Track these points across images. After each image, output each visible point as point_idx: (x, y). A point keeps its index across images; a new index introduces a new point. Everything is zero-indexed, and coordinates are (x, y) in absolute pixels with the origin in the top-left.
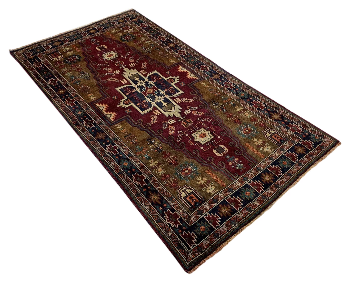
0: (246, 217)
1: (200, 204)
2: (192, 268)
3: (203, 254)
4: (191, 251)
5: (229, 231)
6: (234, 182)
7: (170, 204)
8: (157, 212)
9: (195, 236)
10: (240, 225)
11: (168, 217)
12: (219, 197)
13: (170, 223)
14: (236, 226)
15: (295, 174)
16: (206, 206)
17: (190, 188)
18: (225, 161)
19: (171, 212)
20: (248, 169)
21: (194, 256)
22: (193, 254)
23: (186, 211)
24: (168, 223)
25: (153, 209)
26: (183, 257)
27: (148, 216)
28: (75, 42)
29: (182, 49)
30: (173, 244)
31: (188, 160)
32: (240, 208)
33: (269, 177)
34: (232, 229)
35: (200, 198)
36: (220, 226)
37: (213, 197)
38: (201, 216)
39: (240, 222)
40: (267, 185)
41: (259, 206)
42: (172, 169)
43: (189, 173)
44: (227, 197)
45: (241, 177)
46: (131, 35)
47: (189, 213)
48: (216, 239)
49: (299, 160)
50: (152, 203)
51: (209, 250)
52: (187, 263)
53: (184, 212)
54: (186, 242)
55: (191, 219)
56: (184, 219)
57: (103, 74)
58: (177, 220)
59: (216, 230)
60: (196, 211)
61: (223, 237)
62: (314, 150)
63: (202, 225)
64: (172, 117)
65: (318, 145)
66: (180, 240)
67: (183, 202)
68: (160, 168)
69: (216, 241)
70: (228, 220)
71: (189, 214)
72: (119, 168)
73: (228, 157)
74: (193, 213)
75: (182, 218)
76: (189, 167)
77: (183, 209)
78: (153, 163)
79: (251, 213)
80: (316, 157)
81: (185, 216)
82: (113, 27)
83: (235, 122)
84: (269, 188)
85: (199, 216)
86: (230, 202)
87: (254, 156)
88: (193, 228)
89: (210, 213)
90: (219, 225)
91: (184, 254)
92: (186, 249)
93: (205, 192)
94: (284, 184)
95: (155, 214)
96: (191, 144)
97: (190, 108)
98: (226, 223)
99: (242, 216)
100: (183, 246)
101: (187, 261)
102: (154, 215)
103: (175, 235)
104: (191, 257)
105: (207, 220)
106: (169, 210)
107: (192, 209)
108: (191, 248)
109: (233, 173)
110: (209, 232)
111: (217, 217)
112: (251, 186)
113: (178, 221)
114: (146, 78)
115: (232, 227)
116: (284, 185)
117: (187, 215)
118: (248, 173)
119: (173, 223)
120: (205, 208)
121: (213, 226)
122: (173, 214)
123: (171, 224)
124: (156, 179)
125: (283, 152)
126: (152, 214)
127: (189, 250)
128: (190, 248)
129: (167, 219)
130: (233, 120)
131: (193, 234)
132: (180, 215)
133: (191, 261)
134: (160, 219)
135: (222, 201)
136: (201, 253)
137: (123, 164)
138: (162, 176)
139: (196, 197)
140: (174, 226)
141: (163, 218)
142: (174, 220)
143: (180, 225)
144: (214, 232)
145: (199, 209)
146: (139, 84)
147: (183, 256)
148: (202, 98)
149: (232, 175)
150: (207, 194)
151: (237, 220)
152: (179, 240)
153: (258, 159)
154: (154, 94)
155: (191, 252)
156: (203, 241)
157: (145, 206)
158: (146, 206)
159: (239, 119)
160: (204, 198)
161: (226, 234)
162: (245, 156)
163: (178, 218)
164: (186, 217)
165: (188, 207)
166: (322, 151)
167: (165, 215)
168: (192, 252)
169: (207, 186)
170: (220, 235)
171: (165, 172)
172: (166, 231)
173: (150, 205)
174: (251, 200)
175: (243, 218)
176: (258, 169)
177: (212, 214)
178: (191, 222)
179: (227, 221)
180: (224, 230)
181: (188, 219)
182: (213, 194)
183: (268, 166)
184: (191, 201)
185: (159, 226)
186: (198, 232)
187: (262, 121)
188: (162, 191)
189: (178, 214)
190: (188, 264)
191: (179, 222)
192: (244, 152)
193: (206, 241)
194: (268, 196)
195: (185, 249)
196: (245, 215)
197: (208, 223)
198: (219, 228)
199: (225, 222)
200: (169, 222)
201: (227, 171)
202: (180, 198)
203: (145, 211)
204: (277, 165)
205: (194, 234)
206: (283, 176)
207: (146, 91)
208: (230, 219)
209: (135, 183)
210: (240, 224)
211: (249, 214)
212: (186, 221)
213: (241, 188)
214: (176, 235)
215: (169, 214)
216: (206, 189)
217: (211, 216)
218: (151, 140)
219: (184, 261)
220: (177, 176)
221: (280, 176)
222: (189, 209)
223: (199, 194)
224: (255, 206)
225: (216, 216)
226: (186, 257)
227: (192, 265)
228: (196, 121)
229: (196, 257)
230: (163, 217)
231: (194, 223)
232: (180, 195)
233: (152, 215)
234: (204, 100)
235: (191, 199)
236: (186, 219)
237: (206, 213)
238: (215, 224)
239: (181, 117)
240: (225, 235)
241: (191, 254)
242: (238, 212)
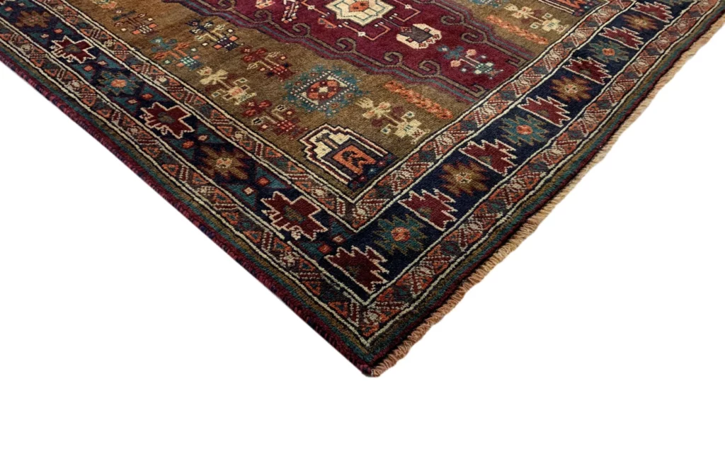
0: (537, 188)
1: (380, 170)
2: (386, 356)
3: (415, 308)
4: (371, 302)
5: (491, 231)
6: (475, 106)
7: (281, 177)
8: (237, 201)
9: (380, 256)
10: (524, 210)
11: (278, 213)
12: (437, 145)
13: (287, 227)
14: (511, 215)
15: (647, 73)
16: (403, 172)
17: (342, 129)
18: (436, 58)
19: (285, 199)
20: (510, 73)
21: (383, 316)
22: (383, 312)
23: (337, 190)
24: (279, 228)
25: (220, 193)
26: (345, 323)
27: (205, 213)
30: (305, 288)
31: (322, 62)
32: (511, 167)
33: (574, 87)
34: (501, 225)
35: (378, 153)
36: (457, 221)
37: (419, 147)
38: (389, 201)
39: (520, 202)
40: (574, 106)
41: (566, 156)
42: (275, 87)
43: (333, 93)
44: (462, 143)
45: (495, 91)
47: (348, 196)
48: (449, 259)
49: (647, 43)
50: (218, 177)
52: (363, 340)
53: (330, 194)
54: (352, 278)
55: (356, 211)
56: (334, 215)
58: (311, 218)
59: (447, 233)
60: (371, 187)
61: (474, 250)
62: (676, 22)
63: (398, 225)
65: (683, 12)
66: (328, 274)
67: (324, 167)
68: (236, 88)
69: (453, 266)
70: (481, 201)
71: (349, 199)
72: (97, 93)
73: (445, 49)
74: (362, 194)
75: (326, 212)
76: (329, 78)
77: (326, 188)
78: (211, 77)
79: (550, 175)
80: (687, 35)
81: (336, 207)
84: (582, 111)
85: (383, 202)
86: (474, 155)
87: (518, 43)
88: (369, 235)
89: (417, 189)
90: (455, 219)
91: (349, 316)
92: (354, 298)
93: (392, 136)
94: (622, 98)
95: (230, 207)
96: (327, 27)
98: (475, 213)
99: (523, 187)
100: (343, 289)
101: (362, 335)
102: (225, 211)
103: (309, 261)
104: (375, 321)
105: (411, 210)
106: (279, 194)
107: (357, 183)
108: (370, 292)
109: (470, 86)
110: (423, 241)
111: (441, 197)
112: (527, 110)
113: (314, 220)
115: (498, 220)
116: (625, 101)
117: (341, 203)
118: (513, 81)
119: (296, 229)
120: (399, 178)
121: (433, 224)
122: (294, 202)
123: (290, 232)
124: (226, 114)
125: (595, 28)
126: (218, 207)
127: (365, 301)
128: (367, 293)
129: (276, 218)
131: (370, 252)
132: (318, 204)
133: (376, 334)
134: (251, 221)
135: (449, 154)
136: (410, 306)
137: (109, 84)
138: (245, 105)
139: (364, 152)
140: (302, 235)
141: (259, 218)
142: (300, 220)
143: (322, 231)
144: (440, 239)
145: (379, 182)
147: (347, 321)
149: (467, 90)
150: (399, 140)
151: (508, 200)
152: (325, 275)
153: (533, 49)
155: (373, 305)
156: (407, 268)
157: (191, 188)
158: (195, 187)
160: (389, 152)
161: (481, 241)
162: (494, 44)
163: (314, 213)
164: (341, 209)
165: (342, 180)
166: (697, 22)
167: (268, 209)
168: (377, 305)
169: (396, 122)
170: (463, 245)
171: (254, 94)
172: (277, 254)
173: (209, 184)
174: (538, 145)
175: (527, 192)
176: (537, 70)
177: (424, 191)
178: (360, 219)
179: (476, 205)
180: (472, 230)
181: (349, 211)
182: (417, 139)
183: (565, 61)
184: (349, 165)
185: (248, 241)
186: (388, 244)
188: (247, 144)
189: (310, 202)
190: (368, 345)
191: (319, 223)
192: (488, 36)
193: (418, 272)
194: (588, 131)
195: (349, 300)
196: (531, 183)
197: (417, 218)
198: (455, 227)
199: (473, 209)
200: (284, 227)
201: (449, 81)
202: (310, 159)
203: (194, 200)
204: (589, 58)
205: (375, 252)
206: (615, 79)
208: (487, 199)
209: (154, 130)
210: (520, 209)
211: (541, 179)
212: (341, 220)
213: (500, 118)
214: (314, 261)
215: (279, 204)
216: (394, 130)
217: (421, 198)
218: (199, 22)
219: (352, 336)
220: (295, 104)
221: (607, 81)
222: (348, 185)
223: (373, 144)
224: (557, 159)
225: (440, 195)
226: (356, 324)
227: (381, 346)
229: (393, 317)
230: (260, 214)
231: (368, 220)
232: (311, 150)
233: (218, 212)
235: (349, 158)
236: (341, 212)
237: (405, 191)
238: (439, 219)
240: (479, 245)
241: (375, 312)
242: (507, 177)
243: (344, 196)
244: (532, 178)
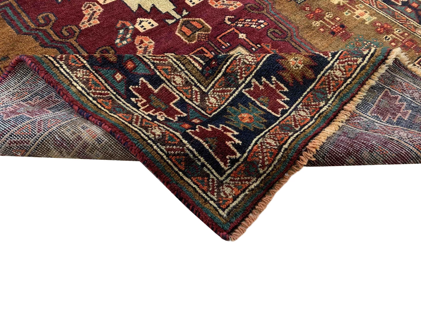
0: (353, 76)
2: (240, 224)
3: (261, 182)
4: (226, 178)
5: (316, 117)
8: (110, 88)
9: (232, 130)
10: (341, 100)
11: (145, 101)
13: (153, 113)
14: (331, 104)
19: (150, 86)
21: (236, 190)
22: (235, 186)
23: (193, 78)
24: (147, 113)
25: (95, 78)
26: (206, 197)
27: (83, 99)
30: (172, 164)
34: (323, 112)
36: (289, 109)
38: (235, 91)
39: (339, 91)
47: (202, 85)
48: (288, 134)
51: (277, 167)
52: (221, 212)
53: (187, 82)
55: (209, 99)
56: (190, 103)
58: (172, 105)
59: (283, 118)
60: (220, 74)
63: (243, 111)
66: (190, 147)
69: (293, 138)
70: (308, 90)
71: (203, 88)
74: (213, 82)
75: (184, 100)
77: (183, 75)
81: (192, 95)
85: (230, 91)
89: (258, 77)
90: (287, 107)
91: (208, 190)
92: (212, 173)
95: (104, 94)
98: (303, 101)
99: (343, 75)
100: (203, 165)
101: (220, 208)
102: (100, 98)
104: (230, 195)
105: (253, 99)
106: (144, 81)
108: (226, 168)
110: (264, 123)
111: (278, 87)
113: (175, 107)
115: (321, 108)
117: (196, 92)
119: (160, 114)
121: (270, 111)
122: (157, 90)
123: (156, 116)
126: (94, 93)
127: (221, 176)
128: (223, 169)
129: (143, 105)
131: (223, 128)
132: (177, 92)
133: (231, 206)
134: (122, 107)
136: (257, 180)
140: (166, 118)
141: (129, 105)
142: (163, 107)
143: (182, 116)
144: (277, 123)
147: (207, 195)
151: (330, 89)
152: (188, 148)
155: (228, 180)
156: (256, 139)
157: (68, 71)
161: (310, 124)
163: (174, 102)
164: (196, 98)
167: (136, 97)
168: (231, 180)
170: (296, 127)
172: (146, 128)
173: (84, 67)
175: (346, 79)
177: (264, 79)
178: (212, 106)
179: (305, 94)
180: (301, 116)
181: (203, 100)
186: (238, 124)
189: (170, 90)
190: (225, 215)
191: (179, 110)
195: (208, 176)
196: (350, 71)
197: (258, 106)
198: (288, 114)
199: (301, 98)
200: (150, 113)
203: (73, 85)
205: (228, 128)
208: (313, 88)
210: (338, 98)
212: (197, 107)
214: (178, 134)
215: (145, 92)
217: (261, 87)
219: (212, 208)
222: (202, 72)
225: (277, 83)
227: (236, 216)
229: (244, 191)
230: (130, 102)
231: (219, 108)
233: (94, 99)
236: (196, 100)
237: (248, 79)
238: (275, 107)
240: (309, 127)
241: (229, 187)
242: (332, 62)
243: (198, 84)
244: (351, 65)
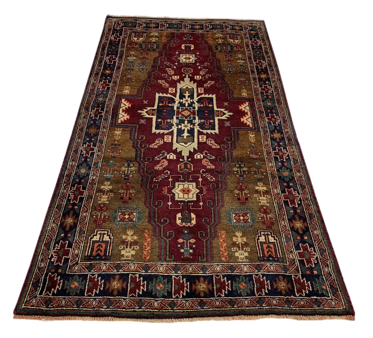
0: (128, 310)
1: (101, 259)
2: (22, 315)
3: (45, 310)
4: (39, 297)
5: (95, 309)
6: (160, 263)
7: (75, 237)
8: (56, 236)
9: (61, 286)
10: (112, 313)
11: (59, 249)
12: (127, 266)
14: (107, 310)
15: (239, 308)
16: (104, 267)
17: (111, 235)
18: (178, 233)
19: (67, 246)
20: (193, 261)
21: (36, 304)
23: (81, 255)
24: (52, 254)
25: (56, 229)
27: (45, 233)
28: (170, 30)
29: (271, 86)
30: (33, 277)
31: (142, 206)
32: (135, 295)
33: (205, 287)
34: (100, 310)
35: (108, 253)
36: (92, 296)
37: (121, 262)
38: (87, 272)
39: (117, 309)
40: (192, 294)
41: (156, 309)
42: (116, 204)
43: (127, 220)
44: (135, 273)
45: (175, 263)
46: (231, 46)
48: (74, 305)
49: (265, 296)
50: (62, 224)
53: (78, 255)
54: (46, 285)
55: (76, 266)
56: (69, 262)
57: (161, 74)
59: (85, 297)
61: (83, 310)
62: (301, 299)
63: (78, 282)
64: (178, 152)
65: (315, 297)
66: (43, 278)
67: (89, 244)
68: (107, 196)
69: (71, 308)
70: (108, 297)
71: (79, 261)
72: (74, 170)
73: (186, 232)
74: (84, 263)
75: (69, 259)
76: (134, 214)
77: (79, 252)
78: (107, 187)
79: (138, 310)
80: (294, 309)
82: (222, 31)
83: (239, 199)
84: (190, 299)
85: (86, 270)
86: (131, 280)
87: (215, 251)
88: (66, 277)
91: (30, 295)
92: (38, 291)
93: (120, 251)
94: (212, 308)
95: (52, 236)
96: (163, 192)
97: (206, 153)
98: (101, 299)
99: (125, 305)
100: (40, 287)
101: (25, 304)
104: (33, 303)
105: (88, 280)
106: (67, 243)
107: (88, 258)
109: (171, 253)
110: (76, 293)
111: (101, 285)
112: (173, 281)
113: (63, 259)
114: (197, 97)
115: (102, 308)
116: (211, 310)
117: (76, 260)
118: (188, 265)
119: (56, 257)
120: (101, 267)
121: (86, 290)
122: (67, 249)
123: (53, 257)
124: (92, 204)
125: (256, 271)
126: (50, 234)
127: (39, 295)
128: (43, 293)
129: (56, 250)
130: (239, 196)
131: (60, 283)
132: (71, 255)
133: (28, 307)
134: (50, 245)
135: (125, 273)
136: (45, 308)
137: (81, 169)
138: (100, 205)
139: (105, 249)
140: (54, 261)
141: (53, 246)
142: (61, 256)
143: (60, 264)
144: (81, 297)
145: (94, 263)
146: (184, 101)
147: (28, 296)
148: (232, 150)
149: (168, 254)
150: (120, 254)
151: (115, 305)
152: (42, 278)
153: (217, 258)
154: (186, 118)
156: (61, 297)
157: (52, 222)
158: (54, 222)
159: (247, 199)
160: (111, 256)
161: (88, 309)
162: (206, 244)
163: (66, 257)
165: (87, 253)
166: (312, 307)
167: (58, 245)
168: (39, 299)
169: (129, 247)
170: (83, 306)
171: (108, 202)
172: (42, 260)
173: (57, 225)
174: (155, 296)
175: (124, 308)
176: (204, 269)
177: (100, 278)
178: (73, 270)
179: (105, 297)
180: (92, 304)
181: (74, 265)
182: (125, 258)
183: (218, 274)
184: (95, 249)
185: (42, 250)
186: (67, 285)
187: (274, 219)
188: (83, 219)
189: (70, 252)
190: (22, 307)
191: (63, 261)
192: (209, 239)
193: (63, 300)
194: (179, 308)
196: (129, 307)
197: (85, 285)
198: (89, 297)
199: (102, 297)
200: (54, 254)
201: (168, 246)
202: (90, 238)
203: (48, 227)
204: (230, 282)
205: (61, 284)
206: (223, 299)
207: (182, 111)
208: (110, 298)
210: (113, 311)
211: (134, 308)
212: (68, 266)
213: (160, 275)
214: (46, 271)
215: (63, 246)
216: (124, 249)
217: (96, 280)
218: (131, 162)
219: (23, 301)
220: (113, 215)
221: (219, 296)
222: (85, 256)
223: (111, 248)
224: (151, 306)
225: (102, 284)
226: (28, 299)
227: (25, 311)
228: (196, 171)
229: (37, 307)
230: (55, 245)
231: (74, 273)
232: (94, 235)
233: (47, 235)
234: (232, 153)
235: (99, 248)
236: (72, 263)
237: (95, 273)
238: (90, 290)
239: (185, 158)
240: (86, 310)
241: (36, 301)
242: (127, 298)
243: (80, 259)
244: (132, 305)
